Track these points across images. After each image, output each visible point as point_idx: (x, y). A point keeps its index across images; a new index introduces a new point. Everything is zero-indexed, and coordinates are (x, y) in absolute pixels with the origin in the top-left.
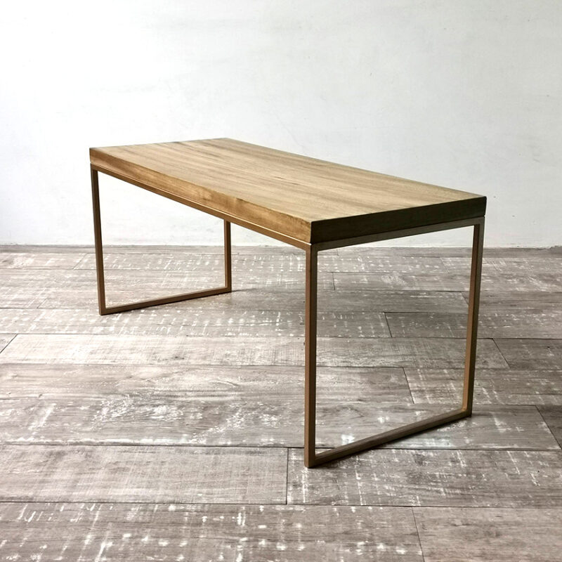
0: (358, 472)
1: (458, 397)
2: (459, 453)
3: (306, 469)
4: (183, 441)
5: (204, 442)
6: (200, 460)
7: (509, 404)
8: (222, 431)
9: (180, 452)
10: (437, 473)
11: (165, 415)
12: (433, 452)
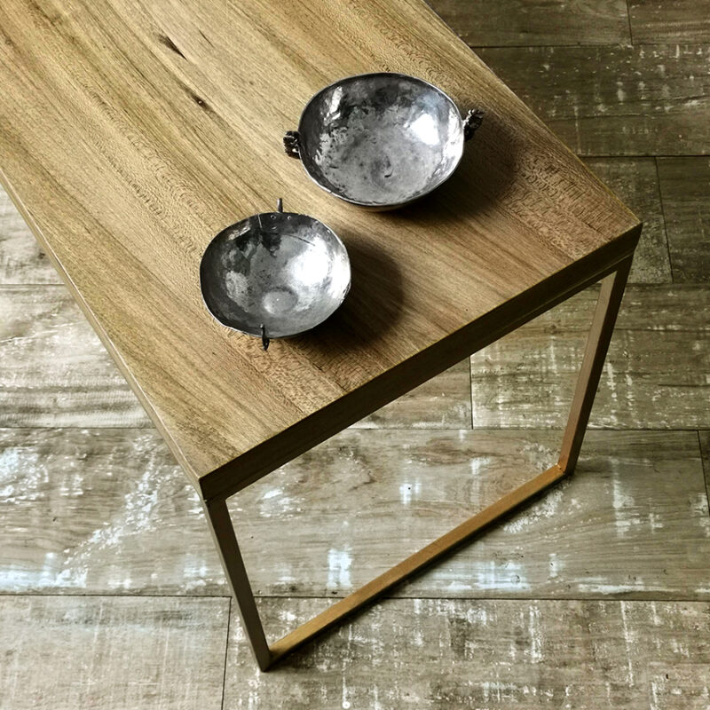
0: (349, 682)
1: (558, 402)
2: (534, 610)
3: (258, 672)
4: (45, 580)
5: (81, 581)
6: (73, 646)
7: (650, 424)
8: (114, 540)
9: (39, 613)
10: (486, 685)
11: (15, 483)
12: (490, 610)
